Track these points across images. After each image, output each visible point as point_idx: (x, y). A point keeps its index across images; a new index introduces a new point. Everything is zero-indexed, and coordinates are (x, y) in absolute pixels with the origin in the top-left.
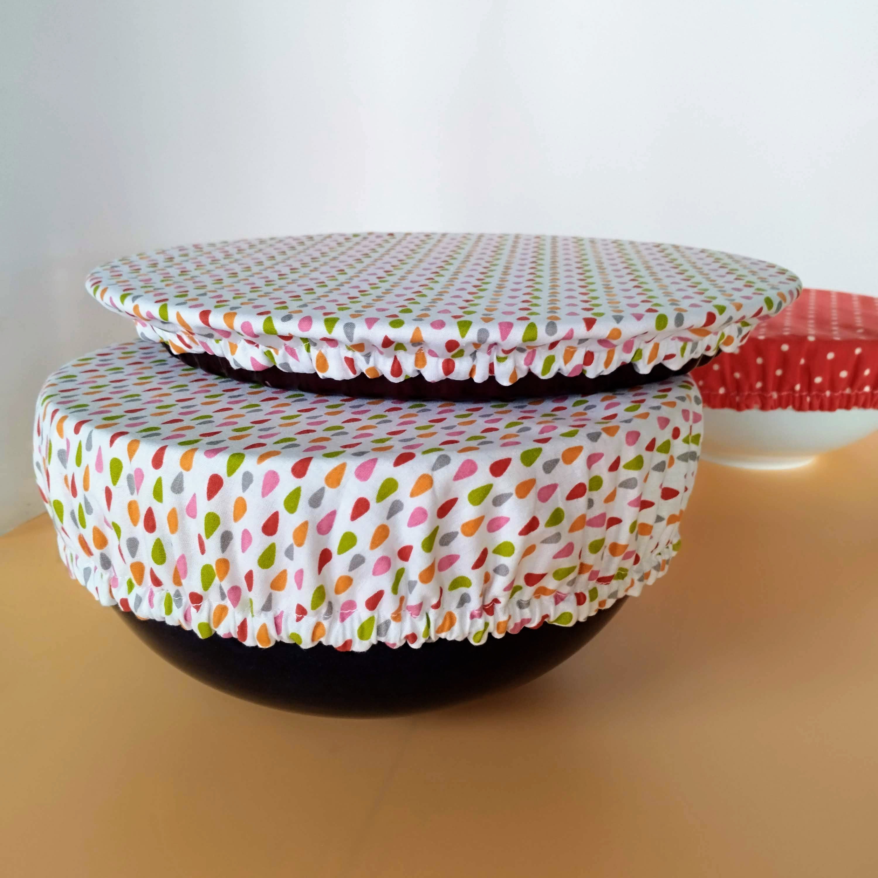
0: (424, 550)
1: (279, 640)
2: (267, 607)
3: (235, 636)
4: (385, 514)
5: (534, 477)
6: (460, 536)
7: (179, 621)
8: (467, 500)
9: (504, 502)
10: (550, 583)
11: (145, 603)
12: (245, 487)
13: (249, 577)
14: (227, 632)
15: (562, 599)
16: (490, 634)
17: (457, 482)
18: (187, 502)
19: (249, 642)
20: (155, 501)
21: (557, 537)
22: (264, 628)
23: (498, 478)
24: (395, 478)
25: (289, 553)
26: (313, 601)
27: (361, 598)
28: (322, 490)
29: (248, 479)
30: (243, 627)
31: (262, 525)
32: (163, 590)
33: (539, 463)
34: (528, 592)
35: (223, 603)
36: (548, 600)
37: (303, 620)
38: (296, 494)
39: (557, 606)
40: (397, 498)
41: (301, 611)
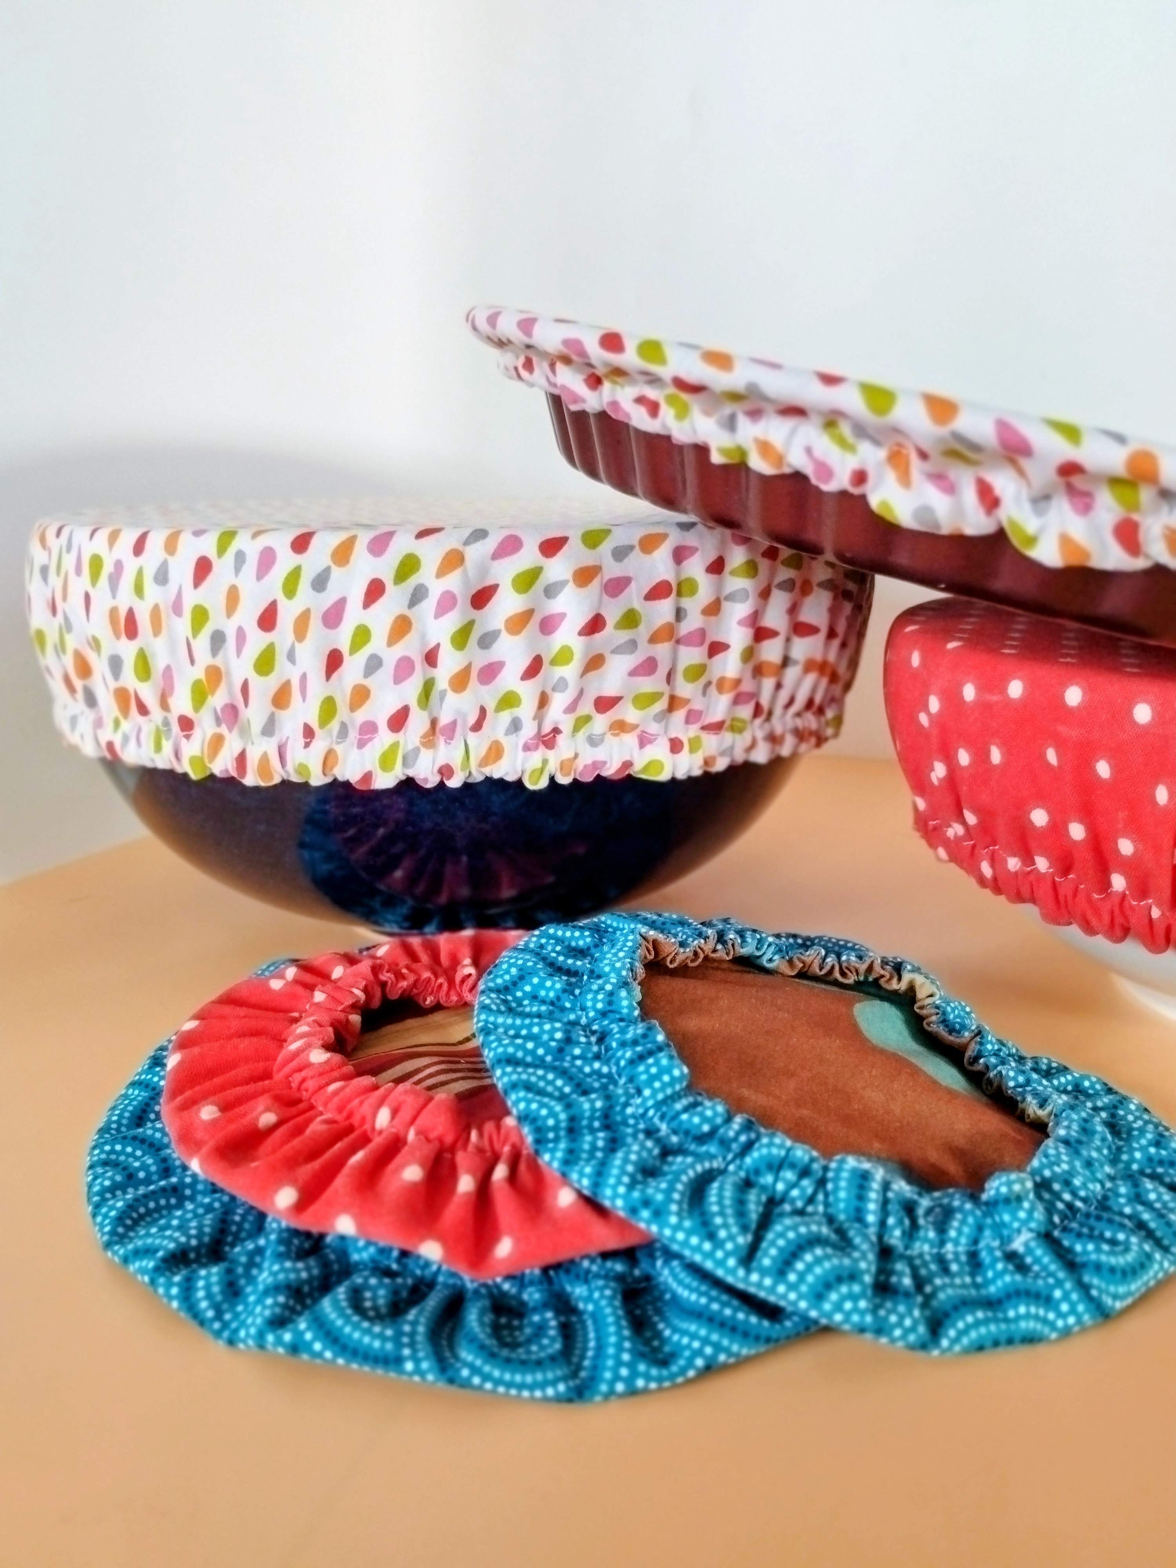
0: (454, 647)
1: (285, 778)
2: (269, 729)
3: (234, 773)
4: (406, 602)
5: (598, 564)
6: (504, 635)
7: (170, 761)
8: (510, 586)
9: (559, 592)
10: (629, 713)
11: (133, 743)
12: (238, 569)
13: (245, 689)
14: (223, 768)
15: (651, 742)
16: (552, 779)
17: (496, 563)
18: (173, 597)
19: (250, 780)
20: (137, 599)
21: (632, 645)
22: (264, 759)
23: (550, 559)
24: (416, 553)
25: (291, 656)
26: (320, 716)
27: (382, 715)
28: (328, 570)
29: (240, 558)
30: (241, 759)
31: (257, 618)
32: (151, 721)
33: (606, 547)
34: (600, 723)
35: (218, 730)
36: (630, 739)
37: (312, 744)
38: (295, 575)
39: (643, 750)
40: (421, 581)
41: (309, 733)
